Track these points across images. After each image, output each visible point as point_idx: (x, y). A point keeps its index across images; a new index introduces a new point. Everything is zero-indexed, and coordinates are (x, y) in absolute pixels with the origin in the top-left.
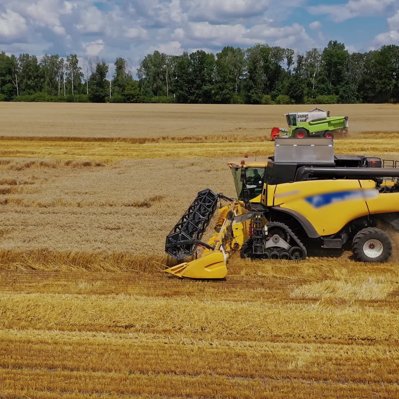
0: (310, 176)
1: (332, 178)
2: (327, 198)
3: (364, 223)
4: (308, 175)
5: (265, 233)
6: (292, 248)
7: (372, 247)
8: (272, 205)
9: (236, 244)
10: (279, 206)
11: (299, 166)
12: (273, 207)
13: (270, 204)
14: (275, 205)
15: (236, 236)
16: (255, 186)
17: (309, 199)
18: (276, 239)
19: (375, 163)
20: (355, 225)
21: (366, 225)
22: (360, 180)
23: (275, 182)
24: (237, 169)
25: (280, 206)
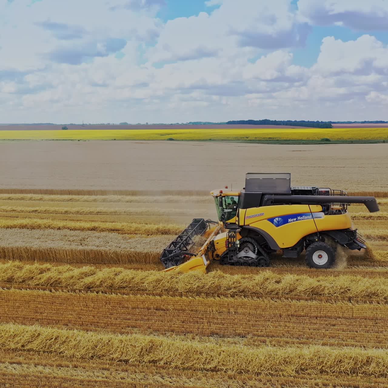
0: (272, 202)
1: (288, 204)
2: (285, 219)
3: (315, 238)
4: (270, 201)
5: (237, 246)
6: (259, 258)
7: (320, 257)
8: (243, 224)
9: (217, 255)
10: (248, 225)
11: (263, 195)
12: (244, 226)
13: (242, 224)
14: (245, 224)
15: (217, 249)
16: (231, 210)
17: (271, 220)
18: (246, 250)
19: (325, 192)
20: (308, 240)
21: (317, 240)
22: (310, 205)
23: (245, 207)
24: (217, 197)
25: (250, 225)
